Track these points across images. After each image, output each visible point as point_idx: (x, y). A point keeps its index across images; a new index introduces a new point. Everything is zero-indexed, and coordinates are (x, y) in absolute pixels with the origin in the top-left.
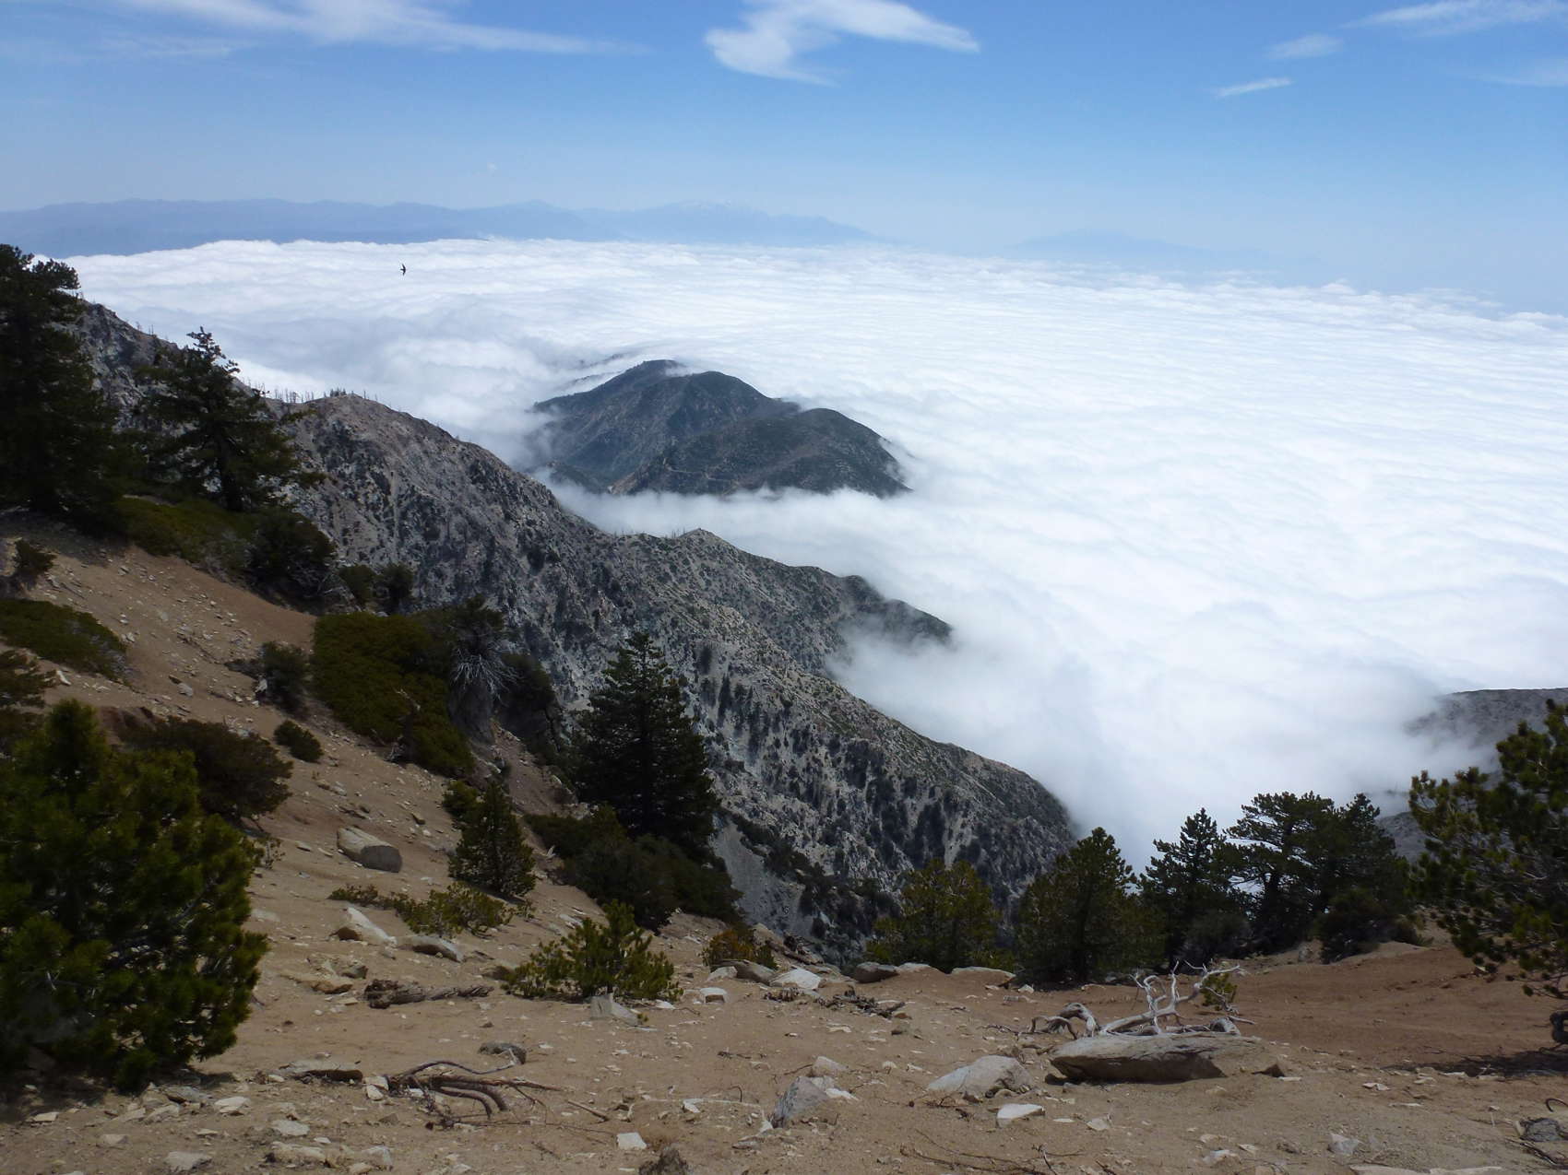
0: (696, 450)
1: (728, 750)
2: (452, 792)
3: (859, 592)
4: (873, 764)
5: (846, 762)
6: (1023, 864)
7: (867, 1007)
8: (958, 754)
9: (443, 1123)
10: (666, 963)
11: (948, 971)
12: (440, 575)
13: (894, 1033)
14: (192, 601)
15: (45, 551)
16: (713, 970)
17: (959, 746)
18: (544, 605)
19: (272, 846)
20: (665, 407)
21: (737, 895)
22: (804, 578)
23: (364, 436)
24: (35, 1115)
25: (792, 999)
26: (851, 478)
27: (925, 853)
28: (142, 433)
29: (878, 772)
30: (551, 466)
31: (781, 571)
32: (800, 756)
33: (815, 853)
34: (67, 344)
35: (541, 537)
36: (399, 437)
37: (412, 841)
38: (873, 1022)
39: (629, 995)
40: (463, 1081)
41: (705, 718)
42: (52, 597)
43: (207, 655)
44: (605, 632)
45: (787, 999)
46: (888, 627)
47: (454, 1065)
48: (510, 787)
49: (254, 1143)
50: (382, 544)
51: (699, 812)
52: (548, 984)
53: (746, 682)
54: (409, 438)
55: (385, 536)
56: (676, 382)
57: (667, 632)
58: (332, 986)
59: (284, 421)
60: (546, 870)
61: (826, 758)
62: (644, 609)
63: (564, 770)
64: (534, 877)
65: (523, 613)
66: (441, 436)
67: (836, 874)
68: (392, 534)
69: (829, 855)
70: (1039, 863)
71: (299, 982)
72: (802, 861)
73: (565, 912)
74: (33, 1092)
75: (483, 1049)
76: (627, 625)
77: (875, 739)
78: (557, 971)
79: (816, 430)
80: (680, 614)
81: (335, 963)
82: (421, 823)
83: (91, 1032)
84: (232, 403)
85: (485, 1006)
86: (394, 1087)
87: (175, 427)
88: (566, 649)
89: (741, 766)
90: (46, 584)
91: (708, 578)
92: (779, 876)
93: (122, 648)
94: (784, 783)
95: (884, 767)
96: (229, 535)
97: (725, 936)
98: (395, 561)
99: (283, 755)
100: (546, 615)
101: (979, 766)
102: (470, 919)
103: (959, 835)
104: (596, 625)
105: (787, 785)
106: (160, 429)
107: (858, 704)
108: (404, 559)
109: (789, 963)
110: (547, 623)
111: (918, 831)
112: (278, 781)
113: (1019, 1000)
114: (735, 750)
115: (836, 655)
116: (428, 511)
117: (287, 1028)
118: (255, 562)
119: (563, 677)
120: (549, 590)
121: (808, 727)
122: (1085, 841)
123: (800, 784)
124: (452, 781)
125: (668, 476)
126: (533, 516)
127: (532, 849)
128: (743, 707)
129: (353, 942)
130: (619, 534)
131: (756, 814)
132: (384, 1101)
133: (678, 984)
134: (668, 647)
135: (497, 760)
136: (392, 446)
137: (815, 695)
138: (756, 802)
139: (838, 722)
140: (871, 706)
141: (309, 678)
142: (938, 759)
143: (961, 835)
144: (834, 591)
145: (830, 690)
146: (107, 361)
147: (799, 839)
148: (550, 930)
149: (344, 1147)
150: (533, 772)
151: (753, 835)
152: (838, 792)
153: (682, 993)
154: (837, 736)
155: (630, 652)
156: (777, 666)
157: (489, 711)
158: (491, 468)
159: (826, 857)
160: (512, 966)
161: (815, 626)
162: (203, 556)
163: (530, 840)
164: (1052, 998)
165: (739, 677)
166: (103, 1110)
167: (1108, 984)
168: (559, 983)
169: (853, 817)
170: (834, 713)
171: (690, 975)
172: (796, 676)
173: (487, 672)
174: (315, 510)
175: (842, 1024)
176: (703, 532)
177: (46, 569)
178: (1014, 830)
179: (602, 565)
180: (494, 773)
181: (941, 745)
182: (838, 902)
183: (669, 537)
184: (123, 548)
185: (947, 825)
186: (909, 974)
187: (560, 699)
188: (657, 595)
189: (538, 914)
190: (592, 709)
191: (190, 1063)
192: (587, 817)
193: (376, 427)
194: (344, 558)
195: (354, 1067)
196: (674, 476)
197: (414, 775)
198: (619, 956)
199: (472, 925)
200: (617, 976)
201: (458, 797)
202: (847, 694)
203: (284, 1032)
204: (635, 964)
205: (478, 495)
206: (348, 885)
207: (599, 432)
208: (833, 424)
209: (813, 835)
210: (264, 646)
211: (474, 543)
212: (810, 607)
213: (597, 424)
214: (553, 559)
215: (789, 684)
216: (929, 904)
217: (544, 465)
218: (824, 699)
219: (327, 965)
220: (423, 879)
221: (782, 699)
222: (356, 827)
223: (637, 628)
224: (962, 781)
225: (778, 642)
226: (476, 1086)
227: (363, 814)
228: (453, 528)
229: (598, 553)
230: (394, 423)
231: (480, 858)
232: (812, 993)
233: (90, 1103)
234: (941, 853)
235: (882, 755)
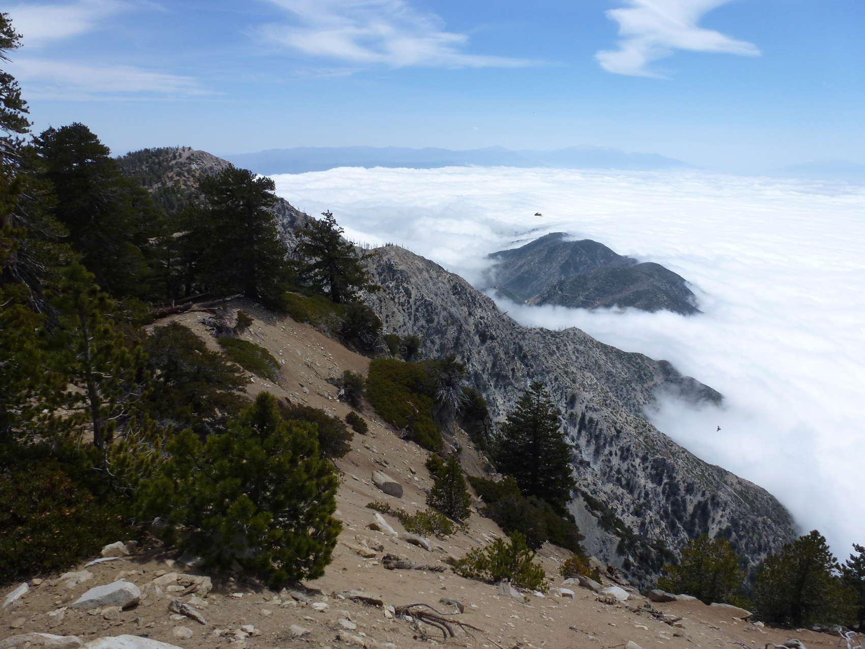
0: (576, 283)
1: (581, 453)
2: (431, 459)
3: (666, 369)
4: (668, 472)
5: (651, 469)
6: (760, 546)
7: (658, 617)
8: (722, 473)
9: (422, 637)
10: (542, 570)
11: (708, 603)
12: (433, 342)
13: (675, 635)
14: (312, 346)
15: (249, 316)
16: (566, 579)
17: (723, 468)
18: (486, 363)
19: (341, 476)
20: (560, 259)
21: (582, 538)
22: (634, 359)
23: (400, 268)
24: (233, 593)
25: (612, 604)
26: (666, 303)
27: (696, 529)
28: (296, 261)
29: (670, 477)
30: (495, 288)
31: (620, 354)
32: (624, 462)
33: (629, 520)
34: (267, 217)
35: (487, 326)
36: (418, 269)
37: (408, 482)
38: (661, 626)
39: (520, 585)
40: (434, 617)
41: (570, 434)
42: (251, 339)
43: (317, 374)
44: (517, 380)
45: (609, 603)
46: (683, 392)
47: (429, 607)
48: (461, 460)
49: (330, 628)
50: (405, 324)
51: (563, 487)
52: (476, 571)
53: (595, 416)
54: (423, 269)
55: (407, 320)
56: (567, 245)
57: (552, 384)
58: (366, 553)
59: (363, 258)
60: (476, 508)
61: (639, 465)
62: (540, 369)
63: (490, 454)
64: (470, 511)
65: (474, 366)
66: (439, 269)
67: (640, 534)
68: (410, 319)
69: (637, 522)
70: (770, 547)
71: (350, 548)
72: (620, 523)
73: (484, 532)
74: (233, 582)
75: (441, 601)
76: (530, 378)
77: (670, 458)
78: (481, 564)
79: (646, 274)
80: (560, 374)
81: (368, 541)
82: (414, 473)
83: (261, 557)
84: (339, 248)
85: (442, 577)
86: (398, 613)
87: (311, 259)
88: (495, 387)
89: (588, 464)
90: (249, 333)
91: (577, 355)
92: (606, 530)
93: (279, 367)
94: (613, 477)
95: (674, 475)
96: (333, 314)
97: (574, 561)
98: (410, 333)
99: (350, 430)
100: (486, 369)
101: (735, 481)
102: (436, 529)
103: (718, 522)
104: (513, 375)
105: (615, 478)
106: (304, 260)
107: (661, 436)
108: (415, 333)
109: (609, 582)
110: (486, 373)
111: (693, 516)
112: (346, 442)
113: (755, 630)
114: (585, 454)
115: (650, 405)
116: (430, 308)
117: (344, 571)
118: (344, 329)
119: (493, 403)
120: (489, 355)
121: (630, 446)
122: (805, 537)
123: (623, 479)
124: (432, 453)
125: (558, 297)
126: (484, 314)
127: (470, 496)
128: (592, 430)
129: (377, 531)
130: (529, 327)
131: (595, 493)
132: (393, 619)
133: (547, 583)
134: (551, 392)
135: (455, 444)
136: (414, 273)
137: (635, 428)
138: (596, 486)
139: (648, 445)
140: (669, 438)
141: (365, 390)
142: (709, 474)
143: (720, 522)
144: (651, 368)
145: (645, 426)
146: (283, 225)
147: (619, 511)
148: (476, 541)
149: (374, 640)
150: (474, 453)
151: (592, 505)
152: (645, 486)
153: (549, 589)
154: (647, 453)
155: (532, 393)
156: (614, 409)
157: (453, 417)
158: (463, 287)
159: (635, 523)
160: (457, 558)
161: (638, 388)
162: (320, 324)
163: (470, 491)
164: (777, 633)
165: (591, 413)
166: (263, 596)
167: (815, 631)
168: (481, 572)
169: (653, 502)
170: (646, 440)
171: (552, 580)
172: (624, 415)
173: (454, 396)
174: (374, 304)
175: (643, 623)
176: (576, 329)
177: (249, 325)
178: (755, 523)
179: (518, 344)
180: (453, 451)
181: (711, 466)
182: (640, 551)
183: (557, 330)
184: (283, 317)
185: (712, 514)
186: (683, 601)
187: (491, 416)
188: (548, 362)
189: (471, 531)
190: (507, 422)
191: (302, 581)
192: (500, 482)
193: (407, 263)
194: (386, 331)
195: (379, 599)
196: (562, 297)
197: (412, 447)
198: (516, 562)
199: (436, 532)
200: (513, 573)
201: (434, 462)
202: (655, 429)
203: (343, 573)
204: (525, 568)
205: (456, 302)
206: (376, 501)
207: (522, 270)
208: (657, 271)
209: (628, 509)
210: (345, 372)
211: (452, 326)
212: (636, 377)
213: (521, 267)
214: (492, 338)
215: (620, 420)
216: (699, 560)
217: (491, 287)
218: (641, 431)
219: (364, 542)
220: (414, 503)
221: (615, 429)
222: (382, 471)
223: (535, 379)
224: (723, 489)
225: (616, 395)
226: (440, 621)
227: (385, 465)
228: (441, 318)
229: (517, 337)
230: (416, 261)
231: (443, 496)
232: (624, 602)
233: (257, 592)
234: (706, 531)
235: (674, 467)
